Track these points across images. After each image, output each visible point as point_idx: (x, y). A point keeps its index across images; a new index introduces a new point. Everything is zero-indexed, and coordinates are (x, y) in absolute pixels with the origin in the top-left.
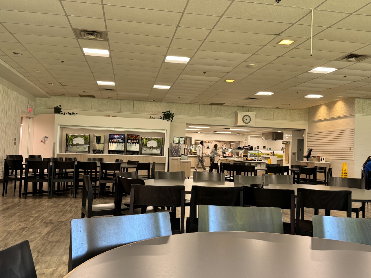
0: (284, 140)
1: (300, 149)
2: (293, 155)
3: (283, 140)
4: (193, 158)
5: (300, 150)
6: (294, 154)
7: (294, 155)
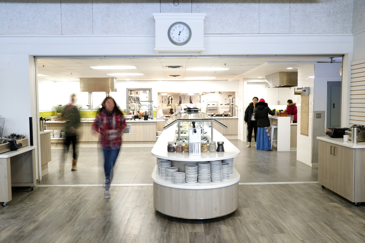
0: (299, 86)
1: (334, 104)
2: (317, 118)
3: (296, 87)
4: (140, 125)
5: (334, 107)
6: (318, 115)
7: (320, 117)
